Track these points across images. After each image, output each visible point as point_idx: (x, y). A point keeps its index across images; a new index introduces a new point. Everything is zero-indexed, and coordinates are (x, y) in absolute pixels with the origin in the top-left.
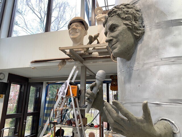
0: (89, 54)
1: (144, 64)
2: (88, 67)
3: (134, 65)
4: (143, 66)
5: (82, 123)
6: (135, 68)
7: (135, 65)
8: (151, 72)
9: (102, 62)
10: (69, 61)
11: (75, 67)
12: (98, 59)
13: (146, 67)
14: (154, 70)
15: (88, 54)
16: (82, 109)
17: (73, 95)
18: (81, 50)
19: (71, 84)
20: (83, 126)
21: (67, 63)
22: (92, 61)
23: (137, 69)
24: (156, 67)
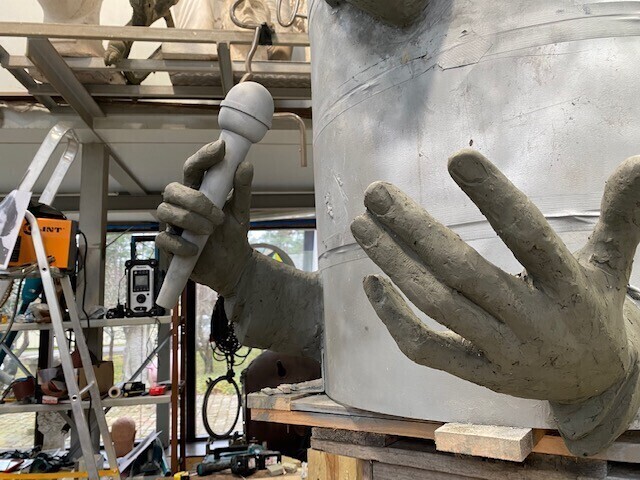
0: (129, 83)
1: (499, 36)
2: (115, 148)
3: (440, 44)
4: (491, 48)
5: (92, 382)
6: (445, 60)
7: (446, 46)
8: (537, 72)
9: (182, 128)
10: (19, 112)
11: (56, 134)
12: (169, 113)
13: (507, 47)
14: (552, 60)
15: (124, 82)
16: (94, 323)
17: (50, 262)
18: (90, 56)
19: (36, 208)
20: (98, 396)
21: (6, 121)
22: (138, 122)
23: (461, 61)
24: (560, 48)
